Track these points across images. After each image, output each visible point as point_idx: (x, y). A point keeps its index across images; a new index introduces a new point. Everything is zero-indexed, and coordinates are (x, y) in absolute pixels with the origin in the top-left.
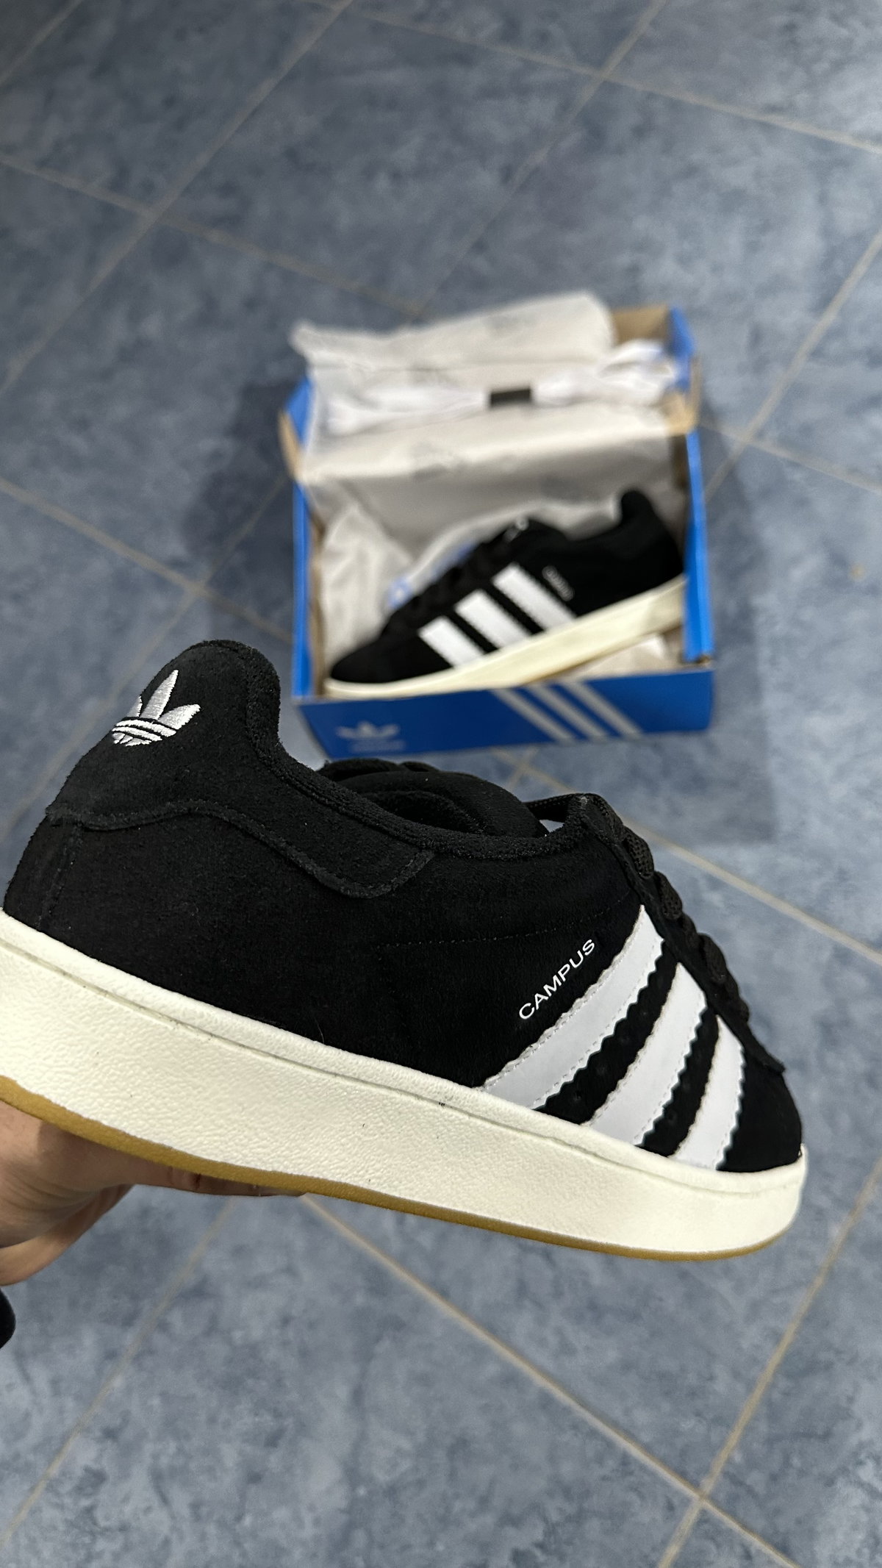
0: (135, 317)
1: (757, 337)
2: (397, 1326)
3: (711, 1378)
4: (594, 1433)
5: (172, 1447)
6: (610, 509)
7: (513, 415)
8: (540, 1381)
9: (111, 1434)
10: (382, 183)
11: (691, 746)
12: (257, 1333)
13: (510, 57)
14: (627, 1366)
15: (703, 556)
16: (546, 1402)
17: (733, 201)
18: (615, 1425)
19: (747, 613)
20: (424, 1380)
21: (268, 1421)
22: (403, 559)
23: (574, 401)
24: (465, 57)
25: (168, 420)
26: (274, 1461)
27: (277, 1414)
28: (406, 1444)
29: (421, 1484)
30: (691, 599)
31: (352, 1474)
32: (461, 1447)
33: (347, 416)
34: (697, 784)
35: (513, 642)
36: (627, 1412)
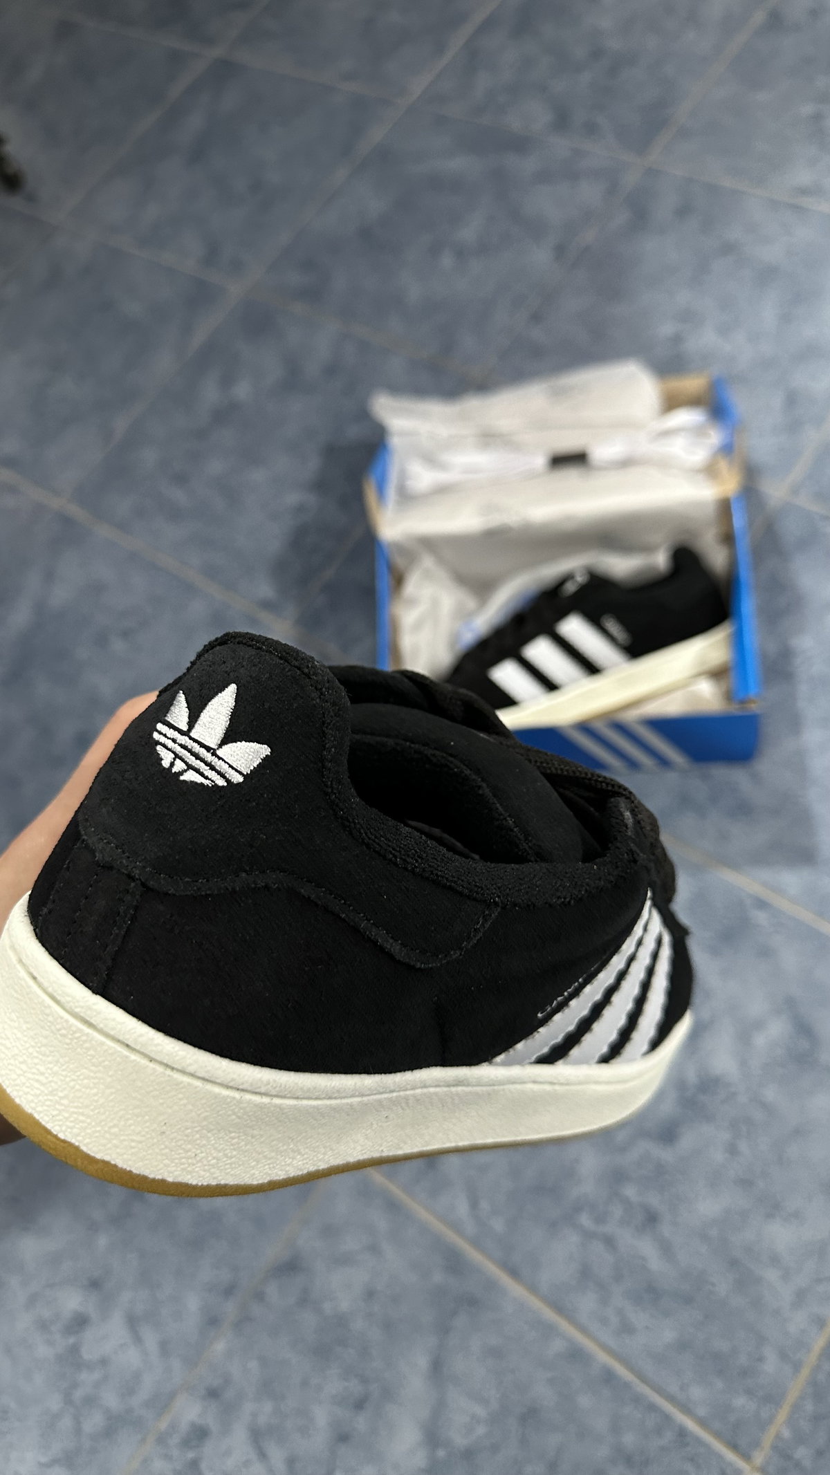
0: (227, 381)
1: (792, 400)
2: (471, 1302)
3: (761, 1359)
4: (652, 1408)
5: (268, 1407)
6: (661, 560)
7: (571, 476)
8: (603, 1357)
9: (213, 1394)
10: (447, 260)
11: (736, 776)
12: (345, 1305)
13: (561, 146)
14: (683, 1345)
15: (748, 604)
16: (609, 1377)
17: (767, 275)
18: (671, 1399)
19: (786, 654)
20: (495, 1353)
21: (355, 1387)
22: (471, 603)
23: (626, 463)
24: (520, 144)
25: (258, 476)
26: (361, 1423)
27: (364, 1380)
28: (480, 1411)
29: (495, 1448)
30: (738, 642)
31: (433, 1437)
32: (530, 1416)
33: (422, 477)
34: (743, 810)
35: (574, 681)
36: (683, 1388)
